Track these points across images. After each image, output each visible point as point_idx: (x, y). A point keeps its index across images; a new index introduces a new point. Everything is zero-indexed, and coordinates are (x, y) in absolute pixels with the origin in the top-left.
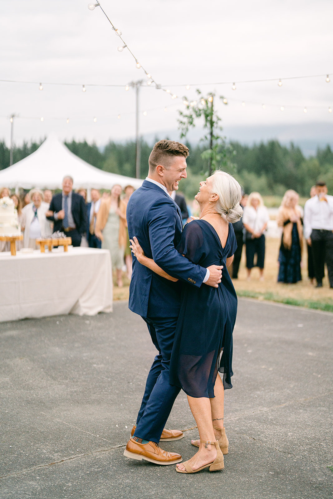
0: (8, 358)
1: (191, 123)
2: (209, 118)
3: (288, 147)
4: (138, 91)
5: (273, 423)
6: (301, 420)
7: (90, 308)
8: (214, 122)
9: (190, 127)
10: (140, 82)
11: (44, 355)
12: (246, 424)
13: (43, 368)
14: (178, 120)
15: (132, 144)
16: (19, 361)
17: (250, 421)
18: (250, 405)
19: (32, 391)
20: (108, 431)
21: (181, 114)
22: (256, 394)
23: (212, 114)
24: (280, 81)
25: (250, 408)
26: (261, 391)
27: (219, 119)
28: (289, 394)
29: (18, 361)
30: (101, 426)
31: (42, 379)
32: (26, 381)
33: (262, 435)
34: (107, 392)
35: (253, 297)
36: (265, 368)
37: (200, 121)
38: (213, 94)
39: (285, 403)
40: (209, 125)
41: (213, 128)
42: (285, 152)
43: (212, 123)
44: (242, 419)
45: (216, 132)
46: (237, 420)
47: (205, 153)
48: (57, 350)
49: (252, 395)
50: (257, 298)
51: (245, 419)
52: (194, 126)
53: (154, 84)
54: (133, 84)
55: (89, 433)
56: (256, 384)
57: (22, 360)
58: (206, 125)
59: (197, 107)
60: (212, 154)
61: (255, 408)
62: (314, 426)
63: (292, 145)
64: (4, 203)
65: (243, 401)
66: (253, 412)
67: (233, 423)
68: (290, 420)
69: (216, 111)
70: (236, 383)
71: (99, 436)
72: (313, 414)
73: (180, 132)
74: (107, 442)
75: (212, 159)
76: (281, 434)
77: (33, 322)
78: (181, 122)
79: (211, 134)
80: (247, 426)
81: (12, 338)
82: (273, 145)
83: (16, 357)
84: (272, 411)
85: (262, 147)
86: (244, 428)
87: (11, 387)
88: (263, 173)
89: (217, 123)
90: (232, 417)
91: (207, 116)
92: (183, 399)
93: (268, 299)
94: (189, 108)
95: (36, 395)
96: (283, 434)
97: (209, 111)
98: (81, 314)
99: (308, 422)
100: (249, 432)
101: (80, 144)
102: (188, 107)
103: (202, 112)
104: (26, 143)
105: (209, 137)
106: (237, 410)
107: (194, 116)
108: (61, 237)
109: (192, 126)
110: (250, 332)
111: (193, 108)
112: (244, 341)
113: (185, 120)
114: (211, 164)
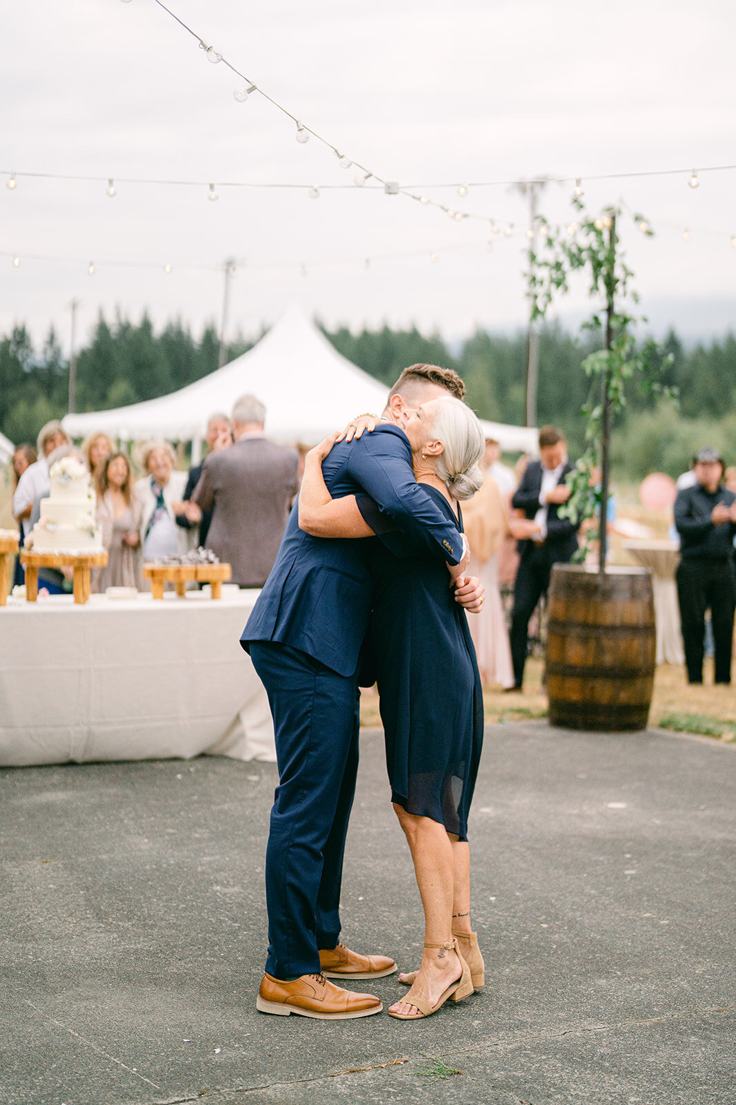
0: (13, 859)
1: (559, 283)
2: (604, 270)
4: (534, 201)
5: (602, 1067)
6: (683, 1064)
8: (617, 281)
9: (557, 293)
10: (542, 183)
11: (104, 857)
12: (529, 1064)
13: (86, 888)
14: (525, 274)
16: (39, 866)
17: (544, 1057)
18: (562, 1015)
19: (30, 945)
20: (168, 1058)
21: (533, 257)
22: (595, 985)
23: (611, 261)
24: (694, 176)
25: (562, 1021)
26: (613, 977)
27: (628, 273)
28: (683, 989)
29: (34, 867)
30: (156, 1044)
31: (71, 915)
32: (29, 920)
33: (559, 1096)
34: (215, 956)
35: (708, 733)
36: (648, 919)
37: (581, 278)
38: (614, 209)
39: (660, 1014)
40: (602, 287)
41: (616, 297)
43: (611, 284)
44: (525, 1049)
46: (512, 1051)
47: (591, 358)
48: (144, 844)
49: (582, 987)
50: (719, 736)
51: (534, 1049)
52: (567, 289)
54: (522, 187)
55: (116, 1060)
56: (607, 958)
57: (46, 865)
58: (595, 288)
59: (575, 243)
60: (611, 362)
61: (572, 1024)
62: (711, 1082)
64: (64, 473)
65: (550, 1002)
66: (563, 1032)
67: (497, 1059)
68: (653, 1062)
69: (623, 255)
70: (556, 952)
71: (137, 1071)
72: (721, 1051)
74: (147, 1088)
75: (610, 375)
76: (610, 1099)
77: (119, 771)
78: (534, 280)
79: (610, 310)
80: (528, 1070)
81: (48, 808)
83: (32, 858)
84: (617, 1033)
86: (519, 1074)
89: (624, 283)
90: (503, 1041)
91: (597, 265)
94: (554, 243)
95: (34, 955)
96: (616, 1098)
97: (604, 254)
98: (247, 757)
99: (698, 1072)
100: (527, 1086)
101: (402, 335)
102: (550, 242)
103: (585, 255)
105: (603, 318)
106: (522, 1026)
107: (566, 266)
108: (206, 562)
109: (561, 288)
110: (657, 822)
111: (563, 246)
112: (630, 844)
113: (542, 273)
114: (608, 386)
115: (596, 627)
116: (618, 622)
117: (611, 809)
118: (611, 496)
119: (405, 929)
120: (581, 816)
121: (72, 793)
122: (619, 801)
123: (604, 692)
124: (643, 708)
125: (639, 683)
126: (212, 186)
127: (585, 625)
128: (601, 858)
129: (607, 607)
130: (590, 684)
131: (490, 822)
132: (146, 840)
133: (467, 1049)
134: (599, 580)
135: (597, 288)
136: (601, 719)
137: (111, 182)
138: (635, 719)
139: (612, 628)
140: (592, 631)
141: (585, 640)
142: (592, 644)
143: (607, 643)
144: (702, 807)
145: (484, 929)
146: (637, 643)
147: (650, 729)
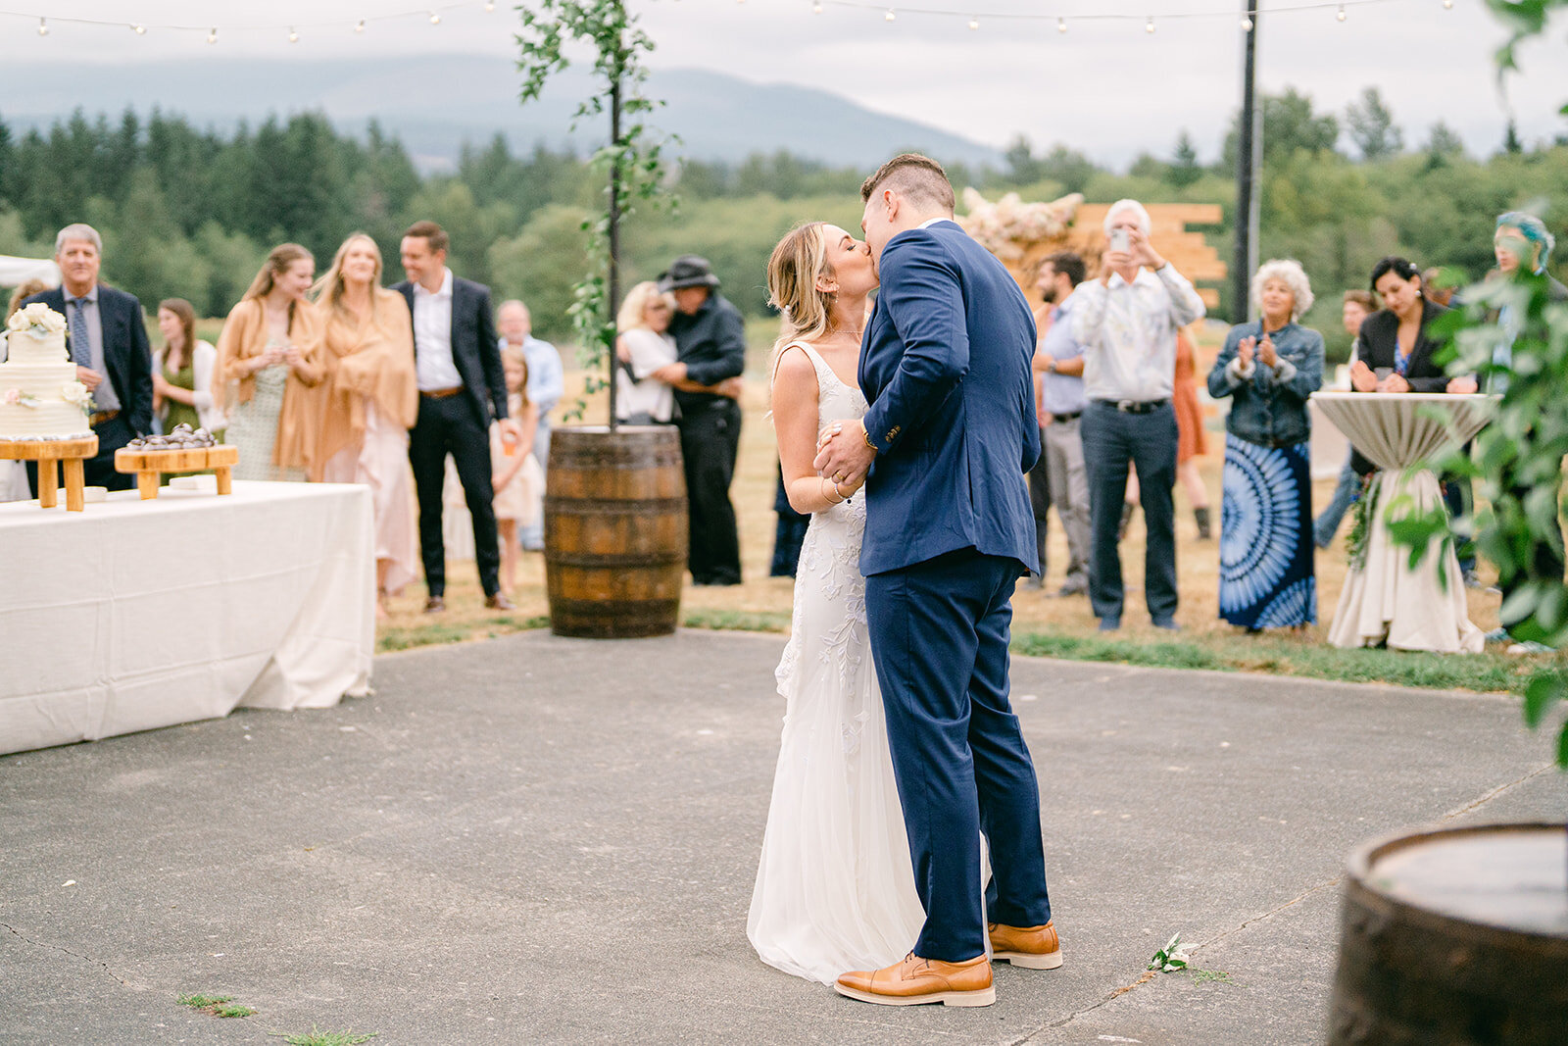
1: (556, 56)
7: (309, 684)
8: (627, 54)
9: (552, 67)
14: (520, 40)
21: (529, 19)
23: (621, 27)
40: (609, 64)
41: (623, 74)
42: (353, 159)
43: (621, 56)
45: (630, 87)
52: (564, 64)
58: (601, 64)
60: (619, 159)
63: (374, 130)
64: (34, 325)
73: (525, 76)
78: (530, 47)
79: (615, 91)
82: (309, 129)
85: (269, 139)
89: (635, 57)
98: (288, 706)
105: (607, 102)
107: (564, 32)
109: (556, 63)
113: (539, 40)
114: (616, 191)
115: (628, 503)
116: (653, 495)
118: (620, 334)
123: (639, 586)
124: (672, 604)
127: (613, 502)
129: (639, 477)
130: (622, 577)
134: (618, 442)
135: (603, 65)
136: (635, 621)
138: (665, 620)
139: (646, 503)
141: (613, 521)
142: (624, 525)
143: (641, 522)
147: (681, 631)
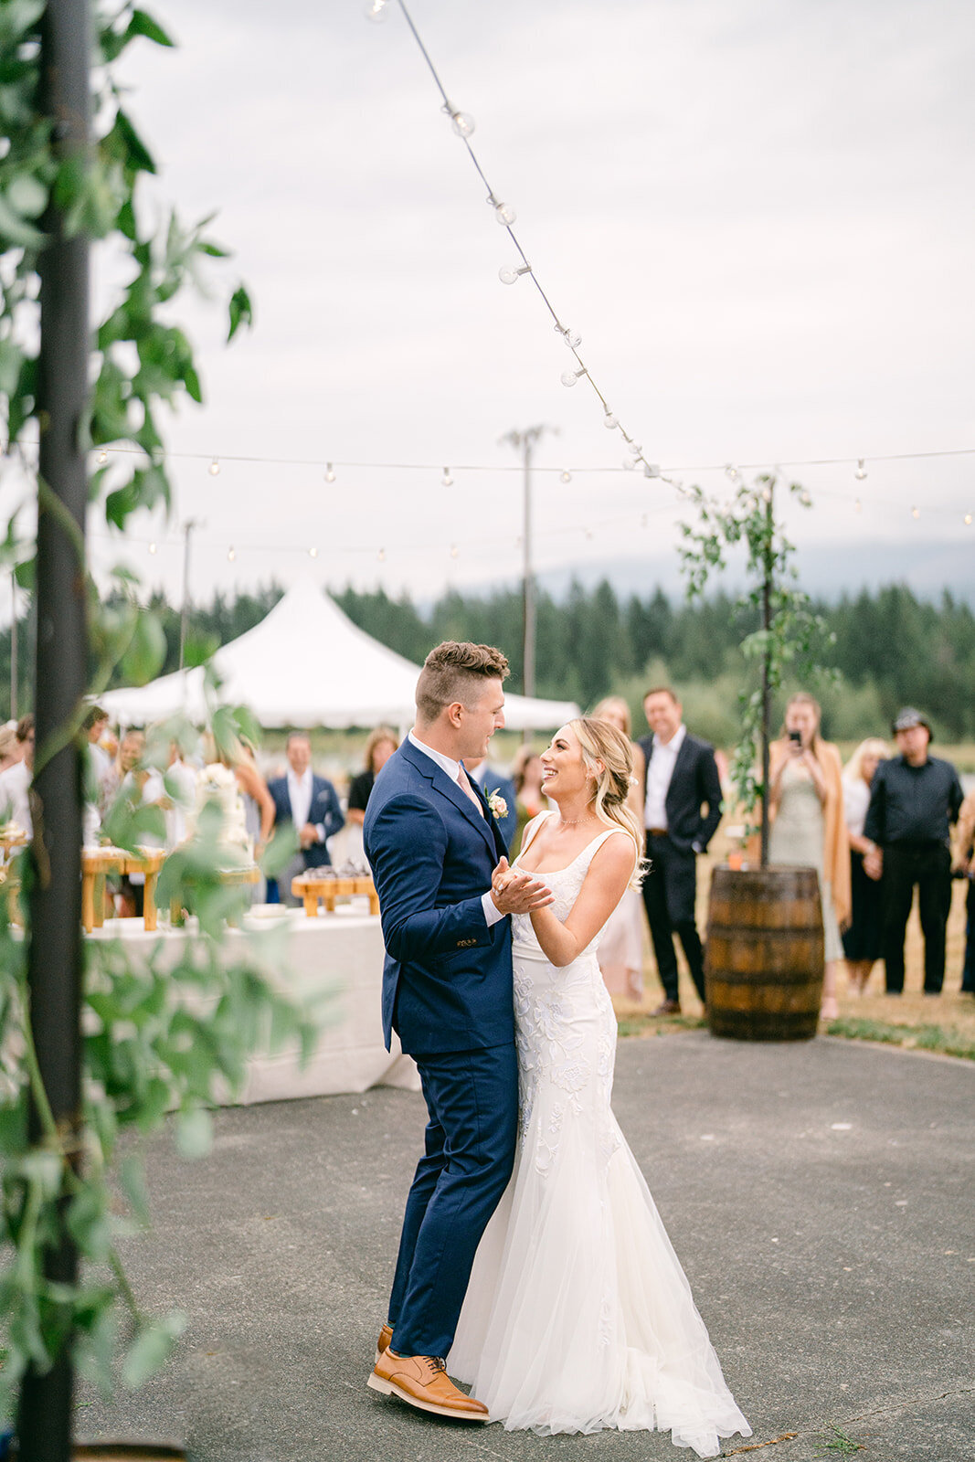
0: (231, 1217)
1: (715, 559)
2: (761, 545)
3: (938, 605)
4: (528, 454)
8: (776, 555)
9: (713, 569)
10: (535, 433)
11: (329, 1210)
12: (929, 1435)
13: (330, 1247)
14: (679, 550)
15: (509, 597)
16: (264, 1224)
17: (940, 1426)
18: (929, 1373)
19: (310, 1317)
20: (538, 1443)
21: (687, 531)
22: (942, 1337)
23: (769, 533)
25: (932, 1380)
26: (956, 1327)
27: (789, 548)
29: (259, 1225)
31: (333, 1280)
32: (290, 1287)
35: (886, 1039)
36: (952, 1257)
37: (737, 554)
38: (771, 477)
40: (760, 563)
41: (775, 572)
42: (929, 618)
43: (769, 559)
44: (914, 1417)
45: (782, 581)
46: (902, 1419)
47: (751, 640)
48: (364, 1193)
49: (930, 1340)
50: (898, 1043)
51: (923, 1416)
52: (723, 565)
53: (641, 465)
54: (515, 438)
55: (482, 1447)
56: (937, 1305)
57: (271, 1223)
58: (751, 566)
59: (731, 515)
60: (770, 643)
61: (945, 1384)
63: (948, 598)
65: (907, 1359)
66: (941, 1395)
67: (891, 1429)
69: (782, 527)
70: (878, 1299)
73: (686, 580)
75: (769, 657)
78: (689, 555)
79: (768, 586)
80: (932, 1442)
82: (896, 598)
83: (251, 1215)
85: (864, 604)
86: (924, 1446)
87: (249, 1303)
88: (868, 676)
89: (784, 558)
90: (885, 1407)
91: (755, 539)
92: (734, 1347)
93: (929, 1046)
94: (709, 516)
95: (321, 1328)
97: (762, 526)
101: (367, 597)
102: (705, 516)
103: (742, 527)
104: (221, 594)
106: (894, 1388)
107: (722, 541)
108: (362, 874)
109: (717, 565)
110: (895, 1144)
111: (718, 517)
112: (881, 1171)
113: (697, 548)
114: (767, 670)
115: (765, 929)
116: (787, 923)
117: (836, 1131)
119: (702, 1279)
120: (811, 1140)
121: (248, 1136)
122: (841, 1121)
123: (774, 999)
124: (812, 1015)
125: (810, 989)
126: (446, 470)
127: (753, 928)
128: (862, 1188)
129: (776, 908)
130: (759, 992)
131: (719, 1151)
132: (364, 1189)
133: (852, 1419)
134: (764, 879)
135: (755, 565)
136: (771, 1028)
137: (329, 466)
138: (806, 1027)
139: (782, 931)
140: (758, 934)
141: (753, 945)
142: (761, 948)
143: (777, 946)
144: (932, 1125)
145: (785, 1276)
146: (808, 946)
147: (821, 1036)
